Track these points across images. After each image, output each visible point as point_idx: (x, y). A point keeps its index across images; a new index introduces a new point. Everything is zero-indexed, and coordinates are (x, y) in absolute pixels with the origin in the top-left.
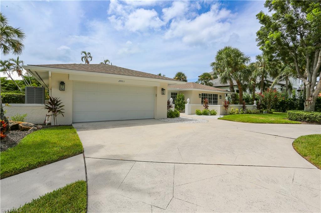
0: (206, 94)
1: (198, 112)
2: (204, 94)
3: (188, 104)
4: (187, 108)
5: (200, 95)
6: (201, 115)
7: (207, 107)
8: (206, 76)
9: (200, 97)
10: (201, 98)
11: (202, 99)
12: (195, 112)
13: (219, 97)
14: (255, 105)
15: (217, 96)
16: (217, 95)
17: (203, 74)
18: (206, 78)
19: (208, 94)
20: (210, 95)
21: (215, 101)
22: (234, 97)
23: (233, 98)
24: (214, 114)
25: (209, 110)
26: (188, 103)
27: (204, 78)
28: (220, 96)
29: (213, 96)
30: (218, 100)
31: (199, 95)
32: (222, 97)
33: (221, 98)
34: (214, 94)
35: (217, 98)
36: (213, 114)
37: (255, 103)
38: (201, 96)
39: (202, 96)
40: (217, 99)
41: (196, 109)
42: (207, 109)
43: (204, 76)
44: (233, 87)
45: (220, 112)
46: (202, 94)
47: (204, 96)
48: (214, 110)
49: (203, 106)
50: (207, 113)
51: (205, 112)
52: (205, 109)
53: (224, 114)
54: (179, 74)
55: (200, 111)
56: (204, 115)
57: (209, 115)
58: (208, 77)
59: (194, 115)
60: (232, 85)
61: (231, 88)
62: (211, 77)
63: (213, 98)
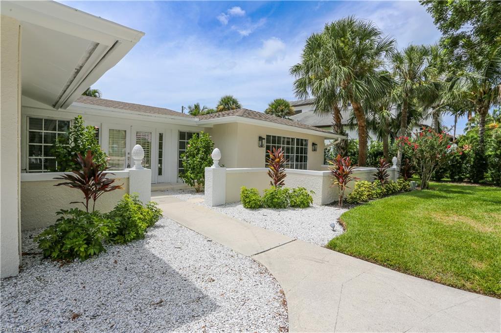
0: (279, 138)
1: (247, 197)
2: (274, 137)
3: (213, 167)
4: (211, 184)
5: (261, 138)
6: (261, 207)
7: (278, 179)
8: (280, 105)
9: (262, 146)
10: (265, 149)
11: (267, 151)
12: (240, 196)
13: (310, 147)
14: (395, 167)
15: (306, 145)
16: (306, 141)
17: (273, 102)
18: (281, 108)
20: (289, 141)
21: (301, 157)
22: (343, 148)
23: (342, 151)
24: (304, 203)
25: (287, 190)
26: (215, 162)
27: (276, 110)
28: (314, 144)
29: (298, 144)
30: (308, 155)
31: (258, 139)
32: (318, 147)
33: (315, 150)
34: (298, 140)
36: (302, 202)
37: (395, 164)
38: (264, 142)
39: (268, 142)
40: (306, 153)
41: (242, 188)
42: (280, 184)
43: (275, 105)
44: (340, 124)
45: (322, 193)
46: (267, 136)
47: (274, 142)
48: (305, 190)
49: (269, 174)
50: (279, 201)
51: (273, 199)
52: (274, 185)
53: (333, 201)
54: (226, 101)
55: (255, 194)
56: (269, 207)
57: (286, 209)
58: (283, 107)
59: (235, 208)
60: (339, 120)
61: (336, 127)
62: (289, 107)
63: (297, 148)
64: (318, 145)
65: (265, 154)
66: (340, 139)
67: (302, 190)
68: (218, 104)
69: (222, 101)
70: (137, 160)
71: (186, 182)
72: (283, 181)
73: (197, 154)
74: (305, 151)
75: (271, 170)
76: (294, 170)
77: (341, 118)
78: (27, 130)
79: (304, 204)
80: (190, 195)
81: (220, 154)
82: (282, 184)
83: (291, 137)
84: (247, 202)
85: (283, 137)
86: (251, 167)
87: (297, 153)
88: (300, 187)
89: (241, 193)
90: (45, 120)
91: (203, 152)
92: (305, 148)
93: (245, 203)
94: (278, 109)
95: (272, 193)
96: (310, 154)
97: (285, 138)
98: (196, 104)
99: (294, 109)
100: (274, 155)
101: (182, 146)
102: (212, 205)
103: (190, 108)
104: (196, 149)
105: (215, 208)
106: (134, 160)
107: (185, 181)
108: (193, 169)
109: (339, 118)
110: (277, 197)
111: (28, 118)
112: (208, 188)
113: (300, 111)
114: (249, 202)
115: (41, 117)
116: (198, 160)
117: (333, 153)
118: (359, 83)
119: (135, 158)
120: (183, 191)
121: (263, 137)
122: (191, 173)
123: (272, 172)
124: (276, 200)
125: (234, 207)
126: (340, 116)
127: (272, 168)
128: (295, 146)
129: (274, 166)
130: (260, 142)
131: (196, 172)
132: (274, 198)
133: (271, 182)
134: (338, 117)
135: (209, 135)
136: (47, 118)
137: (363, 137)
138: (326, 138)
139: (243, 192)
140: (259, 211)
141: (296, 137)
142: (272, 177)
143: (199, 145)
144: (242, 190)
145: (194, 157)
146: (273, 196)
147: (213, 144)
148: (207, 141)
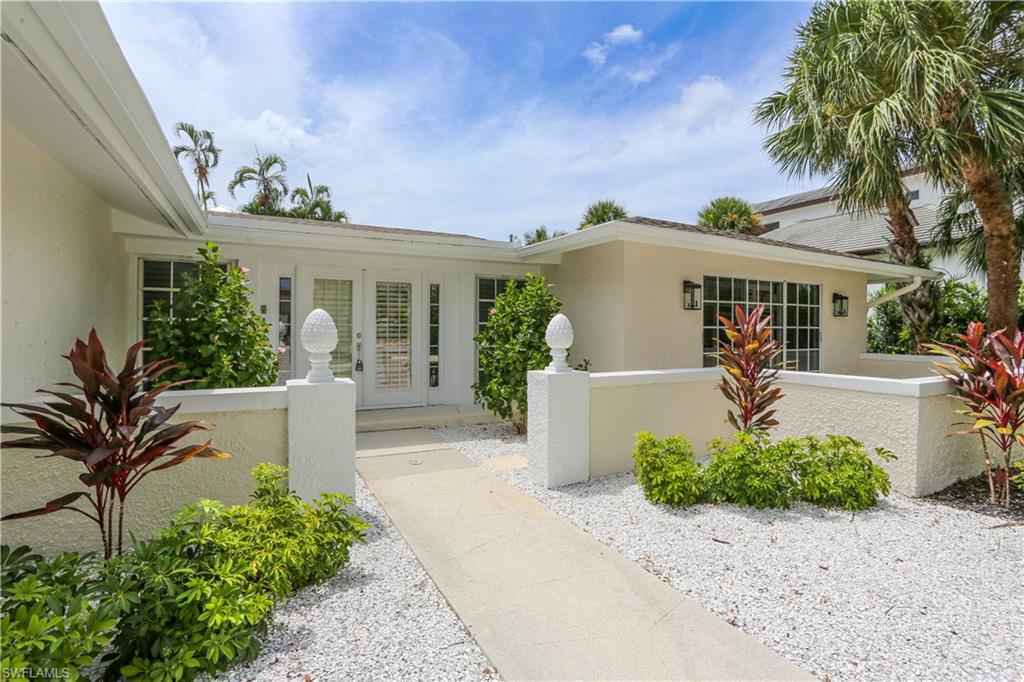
0: (740, 282)
2: (725, 281)
3: (550, 370)
4: (544, 420)
5: (688, 286)
7: (755, 407)
8: (726, 213)
9: (692, 307)
10: (700, 314)
11: (709, 319)
13: (826, 306)
15: (816, 300)
16: (816, 289)
18: (729, 219)
19: (753, 282)
20: (768, 291)
21: (803, 333)
22: (923, 306)
24: (855, 494)
26: (557, 356)
28: (837, 297)
29: (791, 299)
30: (822, 328)
31: (680, 287)
32: (851, 306)
33: (841, 313)
34: (791, 286)
35: (815, 314)
36: (852, 492)
38: (699, 294)
39: (709, 293)
40: (815, 320)
41: (639, 437)
42: (762, 421)
43: (714, 214)
44: (913, 241)
45: (919, 455)
46: (707, 279)
47: (725, 295)
48: (856, 444)
49: (724, 390)
50: (768, 485)
51: (743, 476)
52: (740, 423)
53: (954, 480)
54: (600, 213)
55: (682, 457)
56: (730, 500)
57: (791, 514)
58: (735, 216)
59: (618, 499)
60: (907, 228)
61: (899, 249)
62: (749, 214)
63: (791, 311)
64: (850, 300)
65: (700, 327)
66: (918, 282)
67: (845, 444)
68: (583, 221)
69: (591, 213)
70: (317, 356)
71: (491, 406)
72: (772, 412)
73: (516, 332)
74: (812, 318)
75: (729, 377)
76: (797, 373)
77: (912, 222)
78: (138, 288)
79: (857, 497)
80: (498, 441)
81: (571, 331)
82: (767, 422)
83: (772, 279)
84: (657, 485)
85: (751, 282)
86: (663, 368)
87: (791, 322)
88: (835, 434)
89: (636, 451)
90: (175, 263)
91: (529, 327)
92: (812, 308)
93: (649, 488)
94: (721, 221)
95: (742, 458)
96: (829, 325)
97: (756, 282)
98: (539, 230)
99: (764, 221)
100: (739, 331)
101: (483, 312)
102: (546, 483)
103: (527, 237)
104: (512, 320)
105: (555, 494)
106: (310, 354)
107: (486, 403)
108: (506, 372)
109: (908, 223)
110: (758, 468)
111: (141, 261)
112: (537, 433)
113: (776, 225)
114: (665, 484)
115: (166, 259)
116: (517, 348)
117: (875, 321)
118: (1002, 98)
119: (309, 350)
120: (482, 430)
121: (696, 283)
122: (501, 384)
123: (734, 384)
124: (756, 482)
125: (614, 494)
126: (910, 217)
127: (736, 371)
128: (785, 304)
129: (740, 367)
130: (688, 296)
131: (513, 382)
132: (747, 475)
133: (730, 413)
134: (903, 223)
135: (547, 282)
136: (177, 259)
137: (1004, 270)
138: (873, 279)
139: (642, 447)
140: (699, 517)
141: (785, 278)
142: (732, 399)
143: (520, 308)
144: (638, 443)
145: (507, 340)
146: (744, 470)
147: (559, 304)
148: (541, 296)
